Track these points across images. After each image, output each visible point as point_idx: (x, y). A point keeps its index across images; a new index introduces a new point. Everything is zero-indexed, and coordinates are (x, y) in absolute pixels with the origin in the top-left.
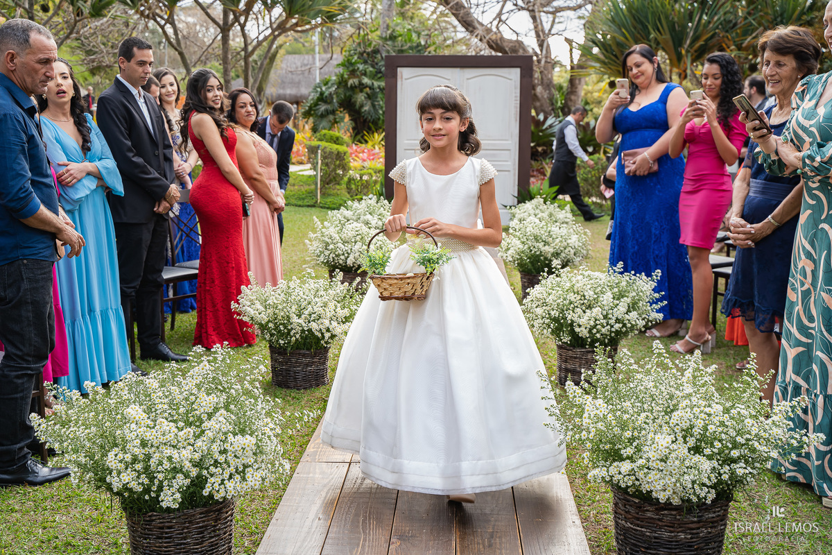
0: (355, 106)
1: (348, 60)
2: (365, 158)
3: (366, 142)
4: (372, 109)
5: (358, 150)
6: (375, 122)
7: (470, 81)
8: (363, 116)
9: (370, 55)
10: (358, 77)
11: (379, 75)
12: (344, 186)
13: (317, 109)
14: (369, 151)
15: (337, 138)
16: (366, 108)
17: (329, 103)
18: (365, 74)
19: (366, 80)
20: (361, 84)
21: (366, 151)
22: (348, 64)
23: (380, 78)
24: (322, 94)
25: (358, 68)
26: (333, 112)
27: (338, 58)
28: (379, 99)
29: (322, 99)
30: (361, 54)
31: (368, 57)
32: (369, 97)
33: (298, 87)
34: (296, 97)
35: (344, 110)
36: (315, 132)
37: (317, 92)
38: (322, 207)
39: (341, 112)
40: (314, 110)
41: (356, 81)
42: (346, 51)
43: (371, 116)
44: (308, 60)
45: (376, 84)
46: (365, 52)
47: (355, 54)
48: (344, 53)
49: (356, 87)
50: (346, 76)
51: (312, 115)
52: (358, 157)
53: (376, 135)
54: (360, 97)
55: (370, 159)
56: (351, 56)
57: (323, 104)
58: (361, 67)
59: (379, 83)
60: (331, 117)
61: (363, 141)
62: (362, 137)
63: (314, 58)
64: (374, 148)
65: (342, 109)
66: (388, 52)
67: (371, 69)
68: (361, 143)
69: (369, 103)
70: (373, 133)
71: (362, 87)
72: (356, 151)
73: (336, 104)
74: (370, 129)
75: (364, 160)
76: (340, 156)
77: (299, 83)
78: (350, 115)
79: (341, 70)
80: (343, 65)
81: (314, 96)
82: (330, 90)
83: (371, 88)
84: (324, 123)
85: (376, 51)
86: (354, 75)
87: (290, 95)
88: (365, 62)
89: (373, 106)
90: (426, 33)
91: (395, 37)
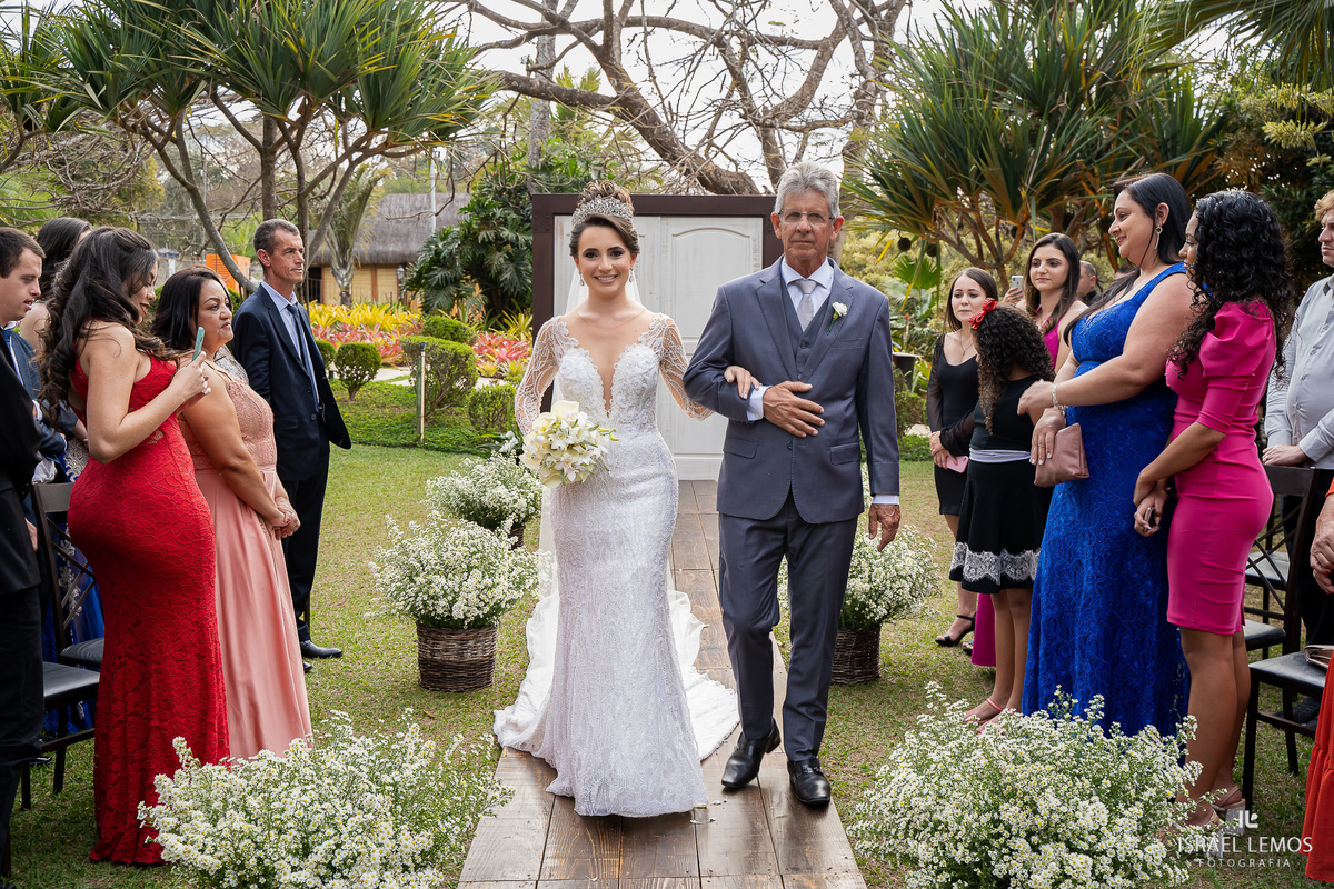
0: (490, 271)
1: (479, 201)
2: (503, 356)
3: (507, 327)
4: (516, 277)
5: (493, 342)
6: (521, 297)
7: (677, 238)
8: (503, 288)
9: (511, 194)
10: (494, 227)
11: (527, 225)
12: (465, 409)
13: (431, 277)
14: (509, 342)
15: (456, 329)
16: (507, 276)
17: (449, 268)
18: (505, 224)
19: (506, 233)
20: (498, 238)
21: (505, 343)
22: (478, 207)
23: (527, 229)
24: (438, 253)
25: (494, 215)
26: (456, 281)
27: (464, 198)
28: (526, 262)
29: (438, 260)
30: (500, 193)
31: (510, 197)
32: (511, 258)
33: (406, 241)
34: (403, 256)
35: (472, 278)
36: (427, 312)
37: (430, 250)
38: (427, 448)
39: (467, 280)
40: (426, 278)
41: (491, 234)
42: (474, 188)
43: (515, 288)
44: (422, 202)
45: (522, 238)
46: (504, 189)
47: (490, 192)
48: (472, 192)
49: (490, 242)
50: (475, 226)
51: (422, 286)
52: (492, 354)
53: (521, 316)
54: (498, 259)
55: (510, 358)
56: (484, 195)
57: (439, 269)
58: (499, 212)
59: (527, 238)
60: (452, 289)
61: (502, 327)
62: (500, 320)
63: (429, 198)
64: (519, 337)
65: (469, 277)
66: (540, 189)
67: (514, 216)
68: (499, 329)
69: (511, 267)
70: (517, 313)
71: (500, 243)
72: (490, 345)
73: (460, 269)
74: (513, 307)
75: (502, 360)
76: (458, 361)
77: (408, 235)
78: (481, 286)
79: (467, 217)
80: (469, 209)
81: (424, 257)
82: (451, 247)
83: (514, 244)
84: (441, 299)
85: (522, 189)
86: (487, 224)
87: (394, 253)
88: (505, 205)
89: (518, 272)
90: (598, 161)
91: (551, 168)
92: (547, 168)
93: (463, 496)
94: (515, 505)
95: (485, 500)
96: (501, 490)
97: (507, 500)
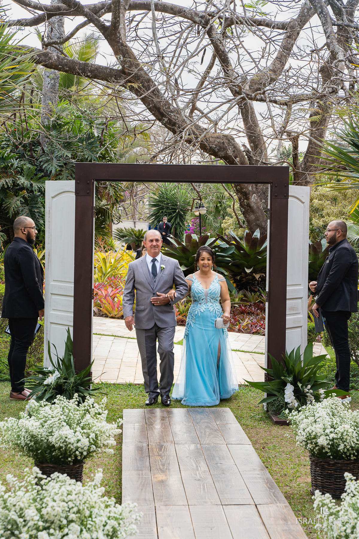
19: (23, 180)
20: (15, 184)
25: (12, 165)
30: (17, 146)
31: (25, 150)
41: (9, 181)
49: (8, 188)
54: (15, 203)
58: (16, 163)
67: (29, 166)
71: (17, 189)
88: (21, 157)
90: (100, 121)
91: (61, 126)
92: (57, 126)
93: (32, 436)
94: (79, 445)
95: (52, 440)
96: (66, 431)
97: (72, 441)
